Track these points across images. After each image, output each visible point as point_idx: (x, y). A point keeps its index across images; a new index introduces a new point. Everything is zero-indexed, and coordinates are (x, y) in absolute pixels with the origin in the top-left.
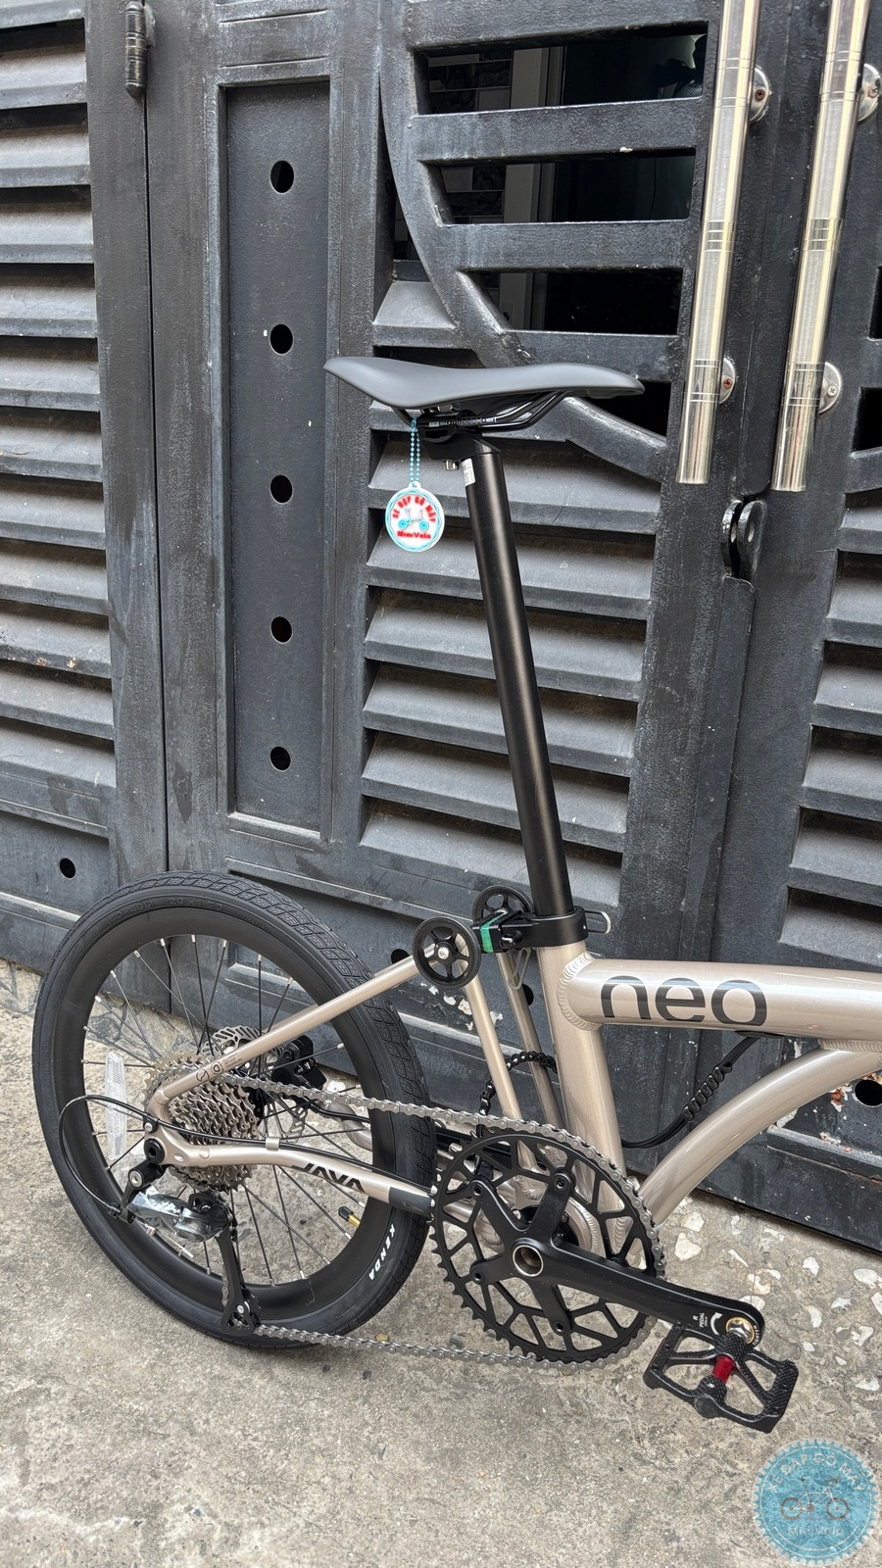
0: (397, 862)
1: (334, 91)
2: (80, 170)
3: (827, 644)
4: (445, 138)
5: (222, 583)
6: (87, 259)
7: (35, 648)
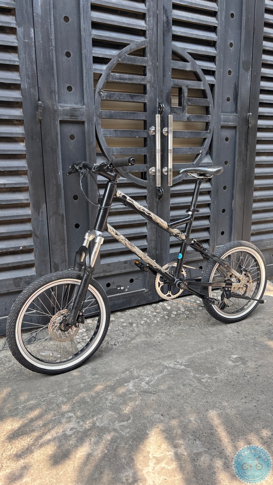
0: (109, 265)
1: (86, 124)
2: (23, 134)
3: (171, 207)
4: (108, 133)
5: (65, 219)
6: (24, 153)
7: (8, 247)
